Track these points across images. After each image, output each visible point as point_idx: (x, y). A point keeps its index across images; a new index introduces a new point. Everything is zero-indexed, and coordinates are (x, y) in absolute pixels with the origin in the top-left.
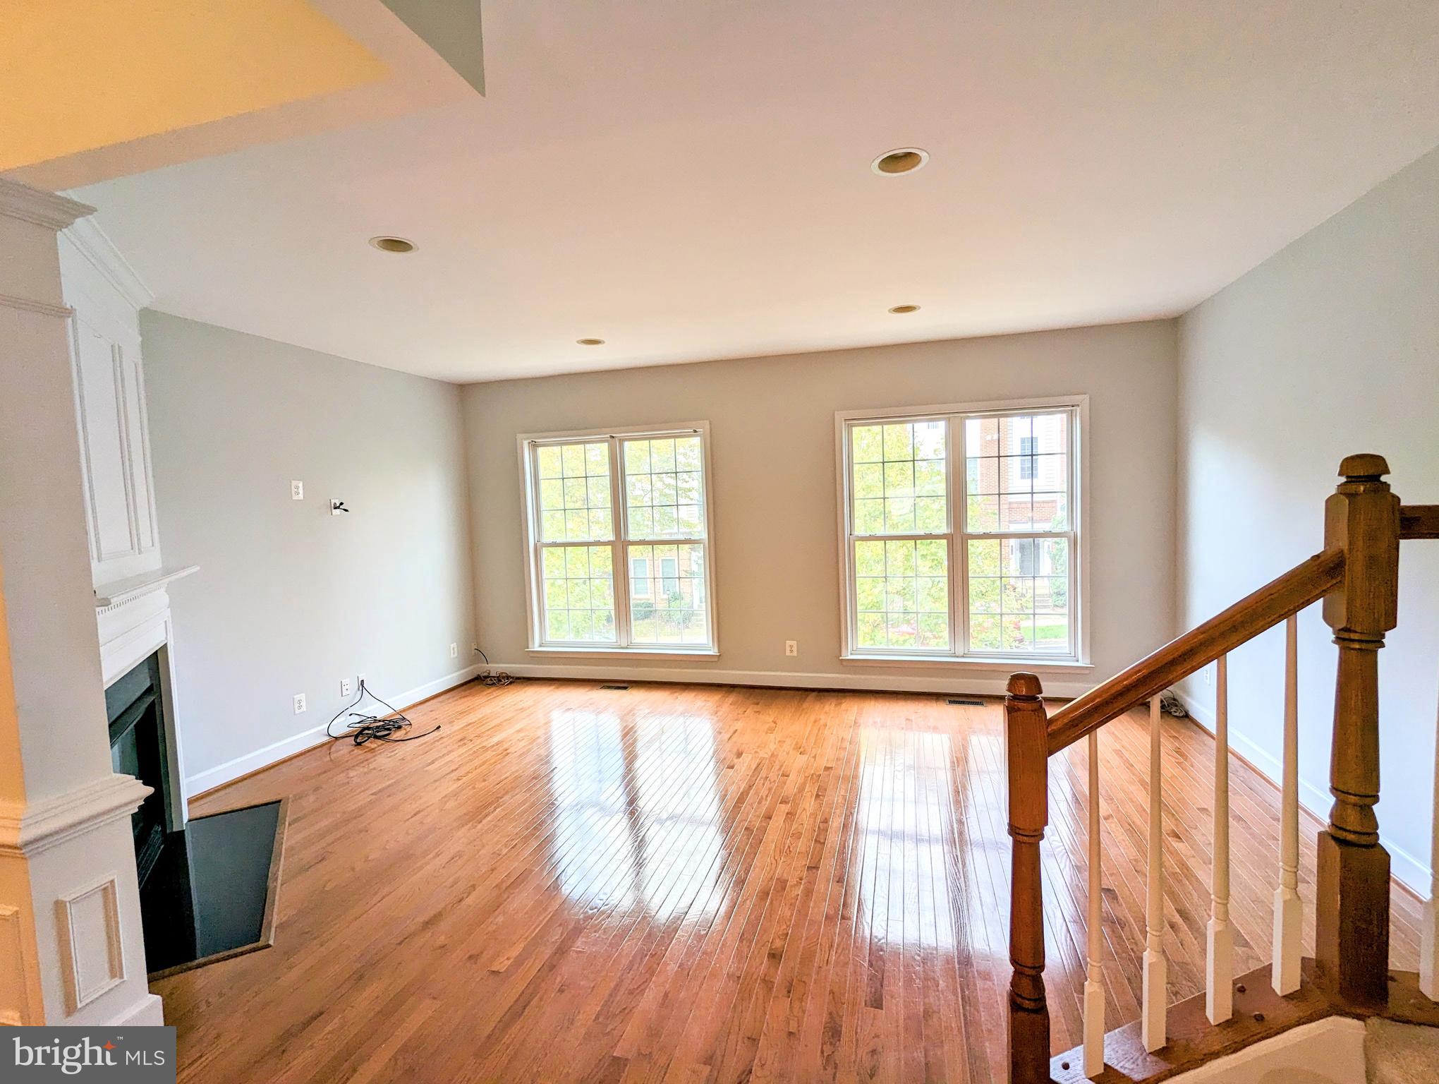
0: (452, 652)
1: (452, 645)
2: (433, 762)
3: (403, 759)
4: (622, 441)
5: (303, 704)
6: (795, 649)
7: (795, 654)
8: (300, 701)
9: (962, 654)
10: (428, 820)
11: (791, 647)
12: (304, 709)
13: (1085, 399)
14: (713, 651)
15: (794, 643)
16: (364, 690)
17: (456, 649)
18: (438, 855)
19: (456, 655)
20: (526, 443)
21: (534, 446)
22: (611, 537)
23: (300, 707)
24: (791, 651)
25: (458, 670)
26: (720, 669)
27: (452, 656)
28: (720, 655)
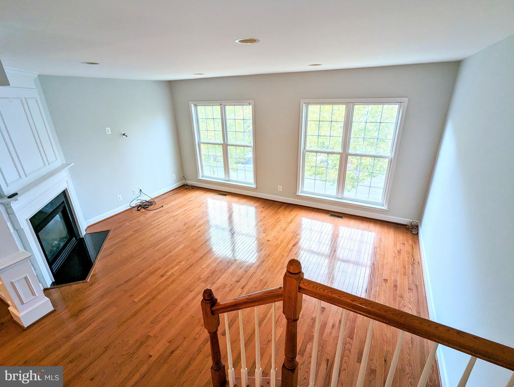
0: (173, 177)
1: (173, 176)
2: (154, 221)
3: (147, 218)
4: (225, 106)
5: (121, 198)
6: (281, 189)
7: (281, 190)
8: (119, 197)
9: (340, 198)
10: (143, 244)
11: (280, 188)
12: (121, 199)
13: (406, 100)
14: (254, 186)
15: (281, 187)
16: (141, 192)
17: (175, 177)
18: (140, 258)
19: (175, 178)
20: (192, 105)
21: (196, 106)
22: (222, 142)
23: (120, 199)
24: (280, 189)
25: (176, 183)
26: (256, 192)
27: (174, 179)
28: (257, 188)
